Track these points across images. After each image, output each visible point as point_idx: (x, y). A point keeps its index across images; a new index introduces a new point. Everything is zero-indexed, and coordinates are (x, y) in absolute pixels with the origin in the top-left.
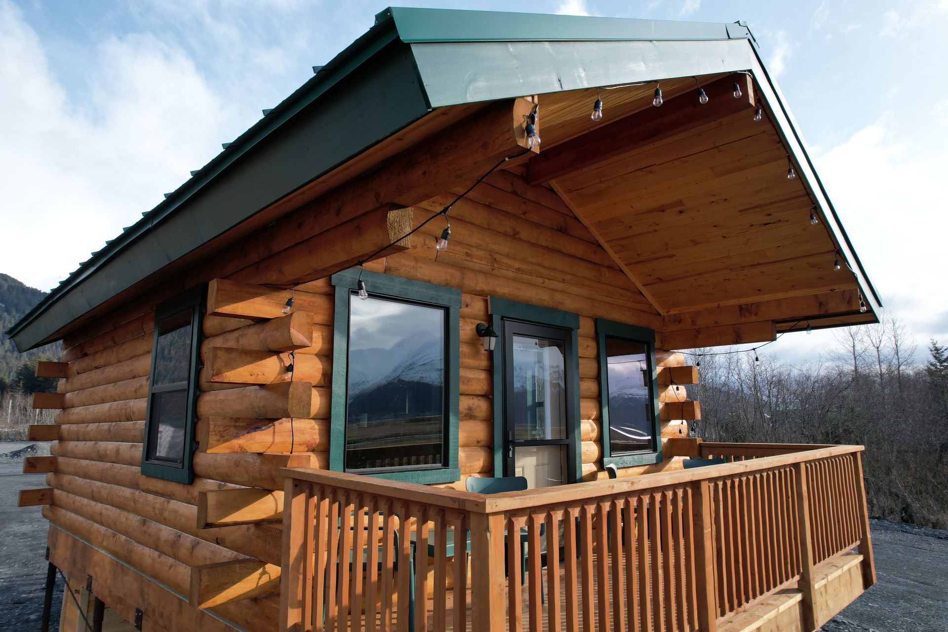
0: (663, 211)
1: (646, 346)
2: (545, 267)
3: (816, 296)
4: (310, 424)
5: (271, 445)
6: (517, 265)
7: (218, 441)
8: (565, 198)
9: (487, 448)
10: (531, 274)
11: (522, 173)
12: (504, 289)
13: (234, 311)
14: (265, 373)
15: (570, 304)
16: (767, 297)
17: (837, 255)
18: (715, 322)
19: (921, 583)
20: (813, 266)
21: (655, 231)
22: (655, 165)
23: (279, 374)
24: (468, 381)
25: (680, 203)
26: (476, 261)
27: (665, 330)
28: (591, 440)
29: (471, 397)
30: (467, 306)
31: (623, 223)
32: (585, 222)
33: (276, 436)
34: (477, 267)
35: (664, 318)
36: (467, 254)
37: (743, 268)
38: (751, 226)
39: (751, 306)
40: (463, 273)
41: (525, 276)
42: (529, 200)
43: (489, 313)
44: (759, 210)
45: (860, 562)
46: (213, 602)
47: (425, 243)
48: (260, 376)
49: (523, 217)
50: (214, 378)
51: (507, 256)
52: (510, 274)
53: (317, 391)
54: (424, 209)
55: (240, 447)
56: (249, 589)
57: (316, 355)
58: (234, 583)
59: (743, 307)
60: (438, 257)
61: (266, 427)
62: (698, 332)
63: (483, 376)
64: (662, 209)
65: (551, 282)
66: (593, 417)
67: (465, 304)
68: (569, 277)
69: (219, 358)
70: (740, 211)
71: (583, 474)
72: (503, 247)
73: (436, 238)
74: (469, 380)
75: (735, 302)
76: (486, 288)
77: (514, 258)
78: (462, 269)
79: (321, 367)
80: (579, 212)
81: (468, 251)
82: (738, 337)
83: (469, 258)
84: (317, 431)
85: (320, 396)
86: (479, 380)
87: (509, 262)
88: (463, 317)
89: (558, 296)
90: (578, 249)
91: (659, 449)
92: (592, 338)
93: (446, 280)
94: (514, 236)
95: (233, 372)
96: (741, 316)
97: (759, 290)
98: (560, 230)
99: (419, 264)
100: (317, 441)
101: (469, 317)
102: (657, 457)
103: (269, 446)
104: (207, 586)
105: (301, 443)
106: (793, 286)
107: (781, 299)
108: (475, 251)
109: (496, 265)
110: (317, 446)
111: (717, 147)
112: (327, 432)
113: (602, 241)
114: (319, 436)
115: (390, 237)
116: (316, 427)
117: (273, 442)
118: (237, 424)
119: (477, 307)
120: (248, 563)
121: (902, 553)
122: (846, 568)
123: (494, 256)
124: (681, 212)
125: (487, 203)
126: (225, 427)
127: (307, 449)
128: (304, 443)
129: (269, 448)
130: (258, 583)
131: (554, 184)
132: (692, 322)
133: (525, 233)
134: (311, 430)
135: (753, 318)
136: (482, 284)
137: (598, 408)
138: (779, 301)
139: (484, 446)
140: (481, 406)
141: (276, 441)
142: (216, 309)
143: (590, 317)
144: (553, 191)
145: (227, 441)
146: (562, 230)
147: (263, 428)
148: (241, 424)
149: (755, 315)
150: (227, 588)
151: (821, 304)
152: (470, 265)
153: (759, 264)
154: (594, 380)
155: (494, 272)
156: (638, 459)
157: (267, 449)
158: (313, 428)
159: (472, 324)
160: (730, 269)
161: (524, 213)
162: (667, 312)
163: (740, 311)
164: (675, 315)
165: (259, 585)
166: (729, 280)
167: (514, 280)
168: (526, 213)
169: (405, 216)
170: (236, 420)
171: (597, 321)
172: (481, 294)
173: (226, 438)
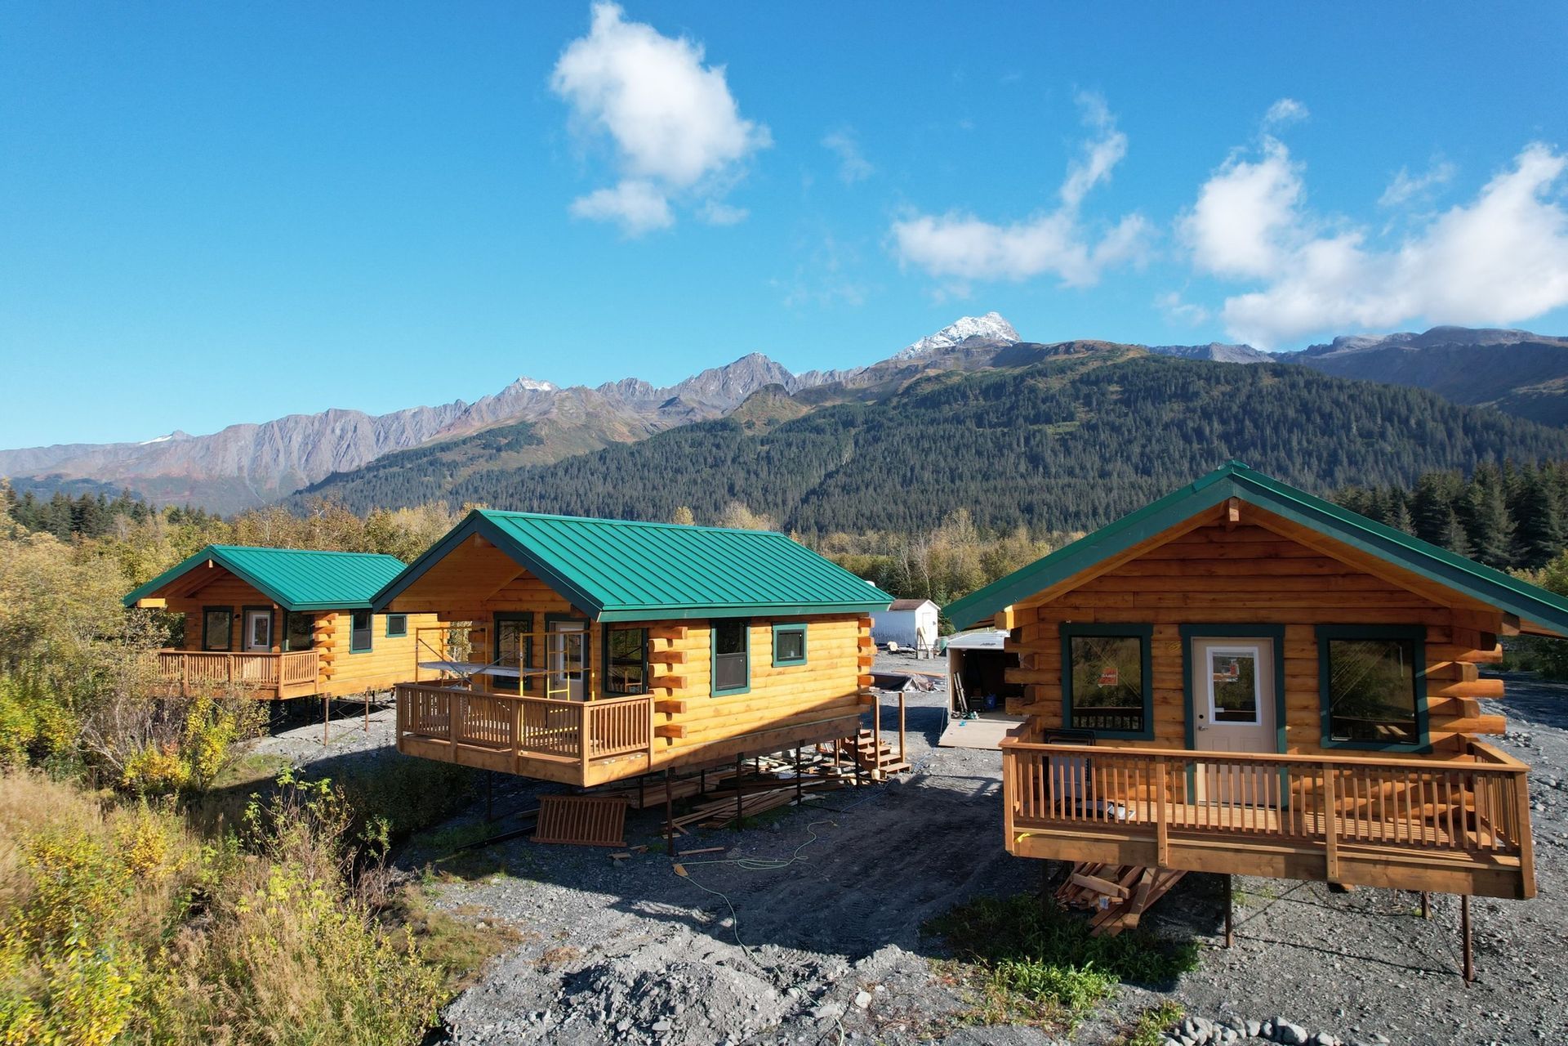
36: (1160, 599)
94: (1212, 576)
133: (1221, 570)
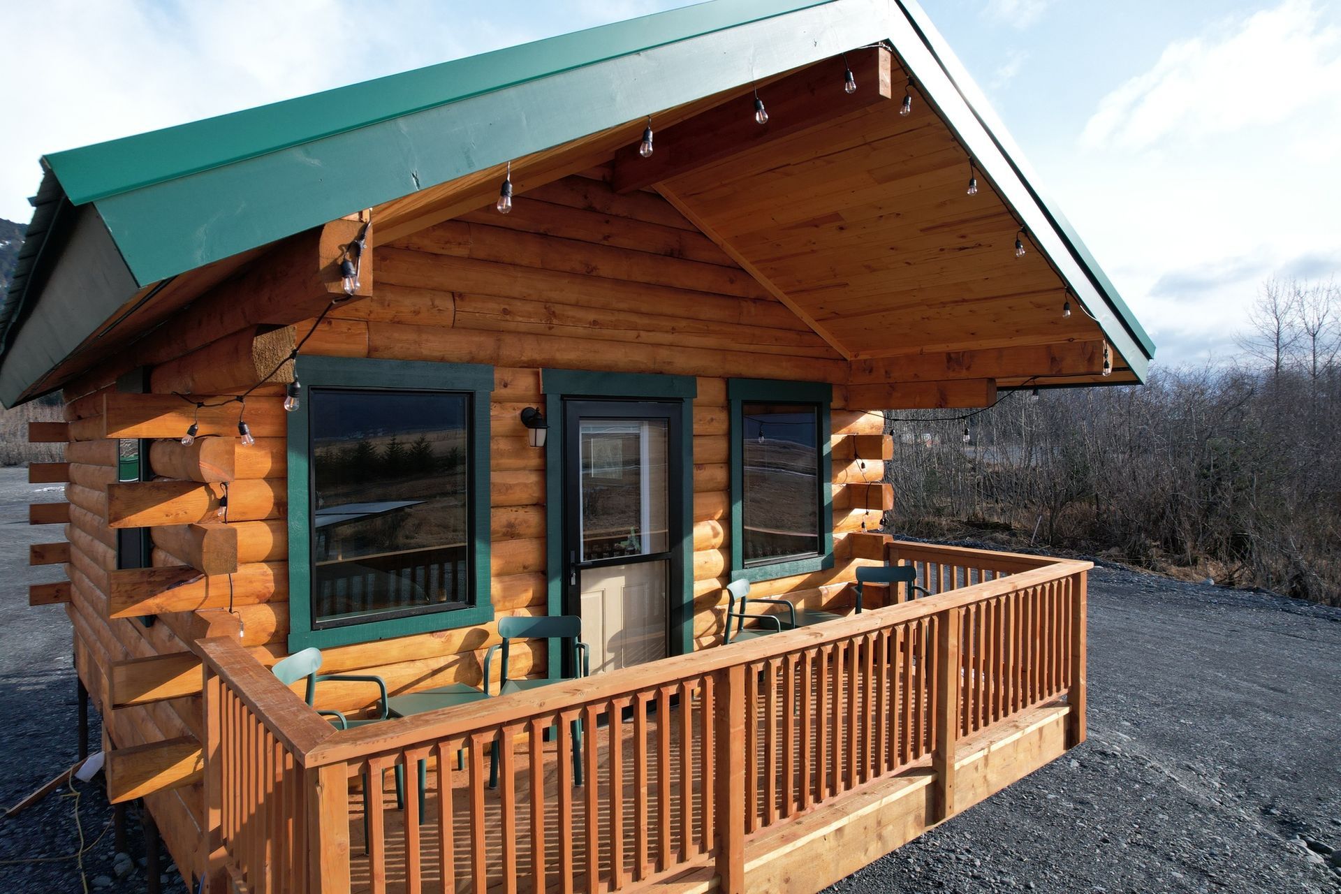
0: (816, 226)
1: (816, 408)
2: (642, 313)
3: (1049, 347)
4: (259, 569)
5: (204, 600)
6: (592, 316)
7: (125, 603)
8: (681, 205)
9: (540, 574)
10: (616, 327)
11: (604, 177)
12: (567, 353)
13: (136, 434)
14: (187, 511)
15: (682, 362)
16: (985, 344)
17: (1068, 294)
18: (916, 375)
19: (1272, 689)
20: (1039, 306)
21: (813, 251)
22: (789, 164)
23: (209, 510)
24: (507, 489)
25: (836, 216)
26: (521, 319)
27: (852, 382)
28: (713, 547)
29: (514, 509)
30: (505, 386)
31: (767, 239)
32: (716, 237)
33: (210, 589)
34: (523, 327)
35: (850, 365)
37: (944, 304)
38: (942, 250)
39: (963, 356)
40: (499, 340)
41: (605, 332)
42: (617, 216)
43: (541, 393)
44: (946, 229)
45: (1064, 716)
46: (133, 794)
47: (433, 304)
48: (180, 516)
49: (606, 243)
50: (112, 524)
51: (577, 305)
52: (580, 331)
53: (268, 525)
54: (432, 253)
55: (158, 607)
56: (183, 776)
57: (264, 479)
58: (161, 770)
59: (952, 355)
60: (456, 321)
61: (195, 579)
62: (892, 386)
63: (533, 478)
64: (815, 223)
65: (651, 334)
66: (718, 516)
67: (503, 383)
68: (683, 323)
69: (117, 498)
70: (922, 230)
71: (695, 596)
72: (569, 291)
73: (453, 294)
74: (509, 487)
75: (941, 348)
76: (537, 356)
77: (588, 307)
78: (497, 332)
79: (272, 494)
80: (705, 225)
81: (506, 307)
82: (943, 399)
83: (508, 317)
84: (272, 578)
85: (273, 531)
86: (525, 485)
87: (580, 314)
88: (500, 401)
89: (664, 354)
90: (703, 280)
91: (829, 549)
92: (722, 407)
93: (471, 353)
95: (139, 514)
96: (949, 368)
97: (973, 334)
98: (671, 255)
99: (424, 336)
100: (272, 589)
101: (510, 400)
102: (823, 562)
103: (200, 602)
104: (122, 777)
105: (248, 595)
106: (1017, 331)
107: (1002, 348)
108: (518, 306)
109: (555, 321)
110: (273, 596)
111: (869, 144)
112: (284, 578)
113: (745, 263)
114: (274, 583)
115: (258, 372)
116: (270, 572)
117: (206, 597)
118: (152, 579)
119: (524, 383)
120: (181, 745)
121: (1265, 643)
122: (1034, 727)
123: (553, 309)
124: (842, 228)
125: (542, 231)
126: (134, 584)
127: (257, 600)
128: (253, 594)
129: (201, 604)
130: (195, 768)
131: (662, 187)
132: (886, 372)
134: (262, 577)
135: (964, 374)
136: (531, 351)
137: (726, 504)
138: (1000, 350)
139: (536, 572)
140: (531, 518)
141: (209, 595)
142: (107, 434)
143: (720, 377)
144: (659, 196)
145: (137, 602)
146: (676, 255)
147: (191, 581)
148: (158, 579)
149: (966, 369)
150: (152, 777)
151: (1053, 360)
152: (512, 326)
153: (964, 301)
154: (722, 465)
155: (553, 331)
156: (790, 567)
157: (199, 606)
158: (264, 574)
159: (514, 409)
160: (927, 305)
161: (606, 238)
162: (855, 356)
163: (948, 362)
164: (865, 361)
165: (197, 770)
166: (928, 318)
167: (588, 338)
168: (609, 237)
169: (282, 339)
170: (150, 574)
171: (730, 381)
172: (530, 365)
173: (135, 599)
